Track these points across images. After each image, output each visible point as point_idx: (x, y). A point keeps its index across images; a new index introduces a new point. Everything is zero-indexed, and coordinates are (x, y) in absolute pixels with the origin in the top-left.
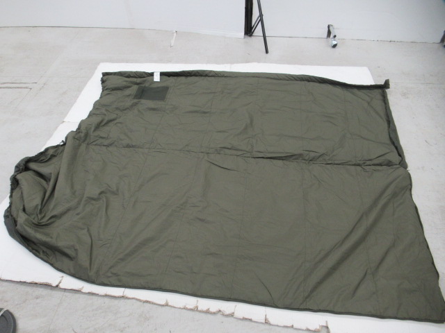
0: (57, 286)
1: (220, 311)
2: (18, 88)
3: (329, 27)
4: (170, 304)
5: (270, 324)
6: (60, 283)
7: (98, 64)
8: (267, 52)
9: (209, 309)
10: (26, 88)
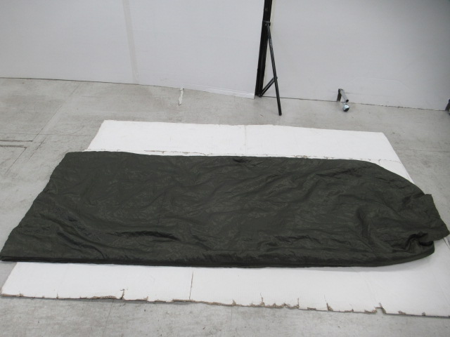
0: (121, 298)
1: (285, 305)
2: (11, 146)
3: (339, 91)
4: (237, 303)
5: (332, 311)
6: (123, 295)
7: (102, 121)
8: (280, 113)
9: (275, 304)
10: (20, 146)
